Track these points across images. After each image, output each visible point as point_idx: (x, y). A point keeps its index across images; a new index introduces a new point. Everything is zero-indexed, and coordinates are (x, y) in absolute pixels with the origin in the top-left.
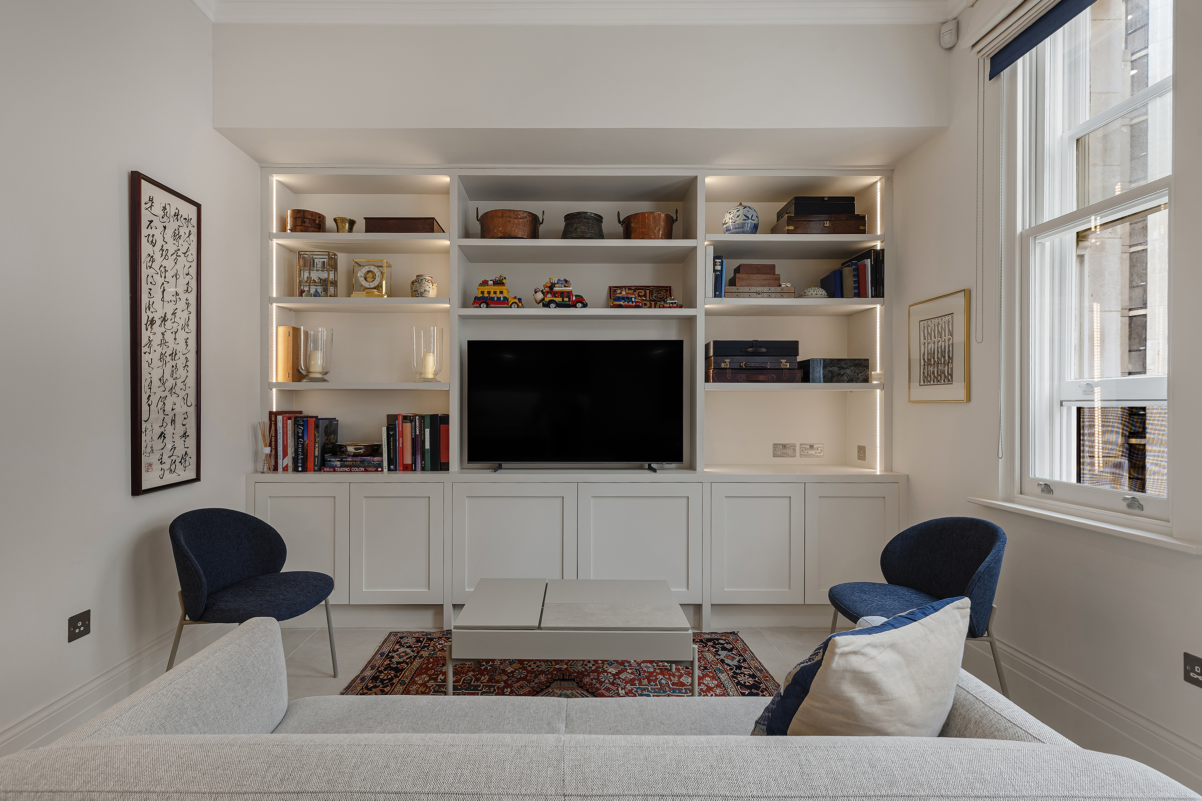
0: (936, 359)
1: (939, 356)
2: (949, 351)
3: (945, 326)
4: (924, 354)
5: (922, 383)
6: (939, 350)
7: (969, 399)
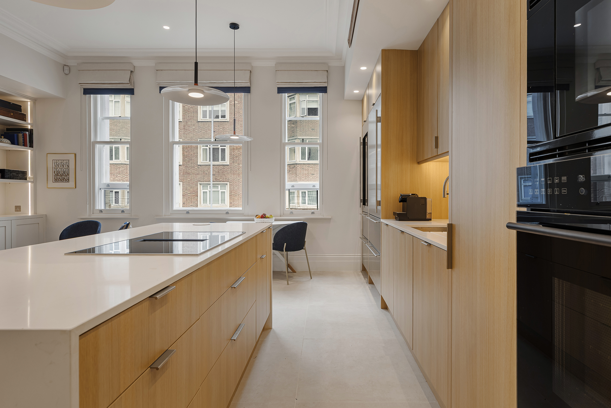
0: (61, 174)
1: (63, 173)
2: (67, 172)
3: (65, 164)
4: (55, 171)
5: (54, 181)
6: (63, 171)
7: (76, 188)
